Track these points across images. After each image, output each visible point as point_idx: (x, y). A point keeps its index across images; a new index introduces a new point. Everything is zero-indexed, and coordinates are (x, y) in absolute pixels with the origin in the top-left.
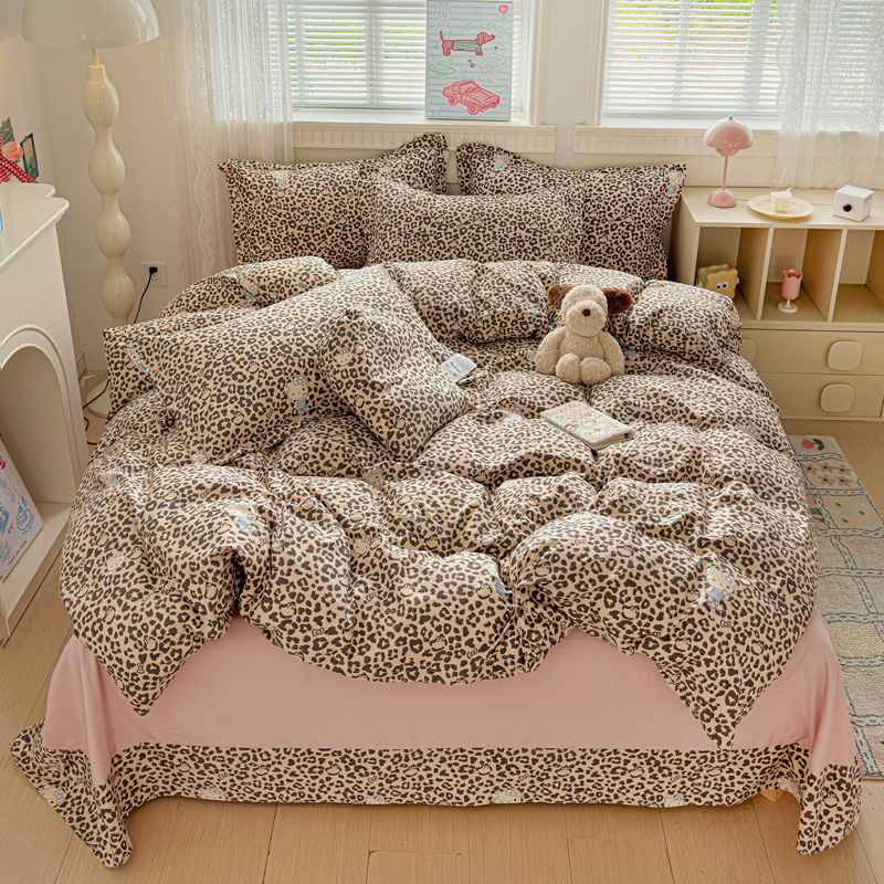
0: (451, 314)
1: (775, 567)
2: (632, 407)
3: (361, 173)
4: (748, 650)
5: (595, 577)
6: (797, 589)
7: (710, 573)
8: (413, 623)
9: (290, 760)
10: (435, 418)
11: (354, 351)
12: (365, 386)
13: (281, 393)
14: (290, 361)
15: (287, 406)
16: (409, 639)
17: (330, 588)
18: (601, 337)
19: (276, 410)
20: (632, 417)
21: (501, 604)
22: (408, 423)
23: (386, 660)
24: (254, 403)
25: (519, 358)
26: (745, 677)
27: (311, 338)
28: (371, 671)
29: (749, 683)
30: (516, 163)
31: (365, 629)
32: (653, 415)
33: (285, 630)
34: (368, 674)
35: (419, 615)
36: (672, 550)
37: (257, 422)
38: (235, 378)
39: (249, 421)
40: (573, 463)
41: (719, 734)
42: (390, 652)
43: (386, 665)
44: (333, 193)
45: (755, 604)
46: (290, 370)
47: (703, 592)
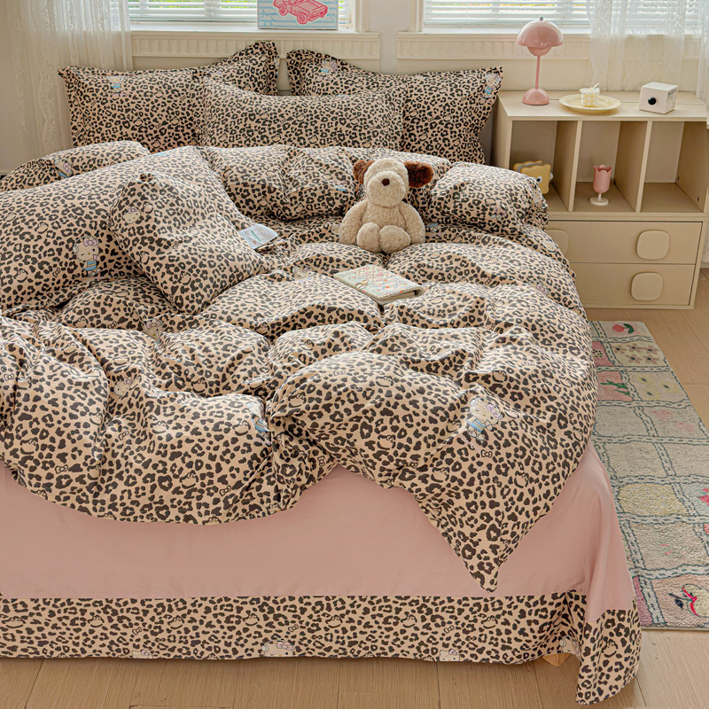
0: (258, 190)
1: (545, 402)
2: (426, 269)
3: (194, 77)
4: (510, 482)
5: (350, 406)
6: (569, 424)
7: (474, 405)
8: (163, 459)
9: (50, 611)
10: (224, 276)
11: (142, 210)
12: (151, 243)
13: (70, 253)
14: (81, 223)
15: (76, 267)
16: (157, 475)
17: (78, 425)
18: (402, 208)
19: (63, 269)
20: (425, 278)
21: (259, 440)
22: (193, 278)
23: (134, 497)
24: (40, 261)
25: (324, 231)
26: (508, 510)
27: (106, 202)
28: (117, 510)
29: (513, 517)
30: (343, 69)
31: (114, 467)
32: (446, 276)
33: (26, 466)
34: (114, 513)
35: (170, 451)
36: (436, 382)
37: (42, 280)
38: (22, 237)
39: (33, 278)
40: (356, 315)
41: (482, 572)
42: (137, 489)
43: (133, 503)
44: (166, 96)
45: (521, 436)
46: (80, 231)
47: (464, 422)
